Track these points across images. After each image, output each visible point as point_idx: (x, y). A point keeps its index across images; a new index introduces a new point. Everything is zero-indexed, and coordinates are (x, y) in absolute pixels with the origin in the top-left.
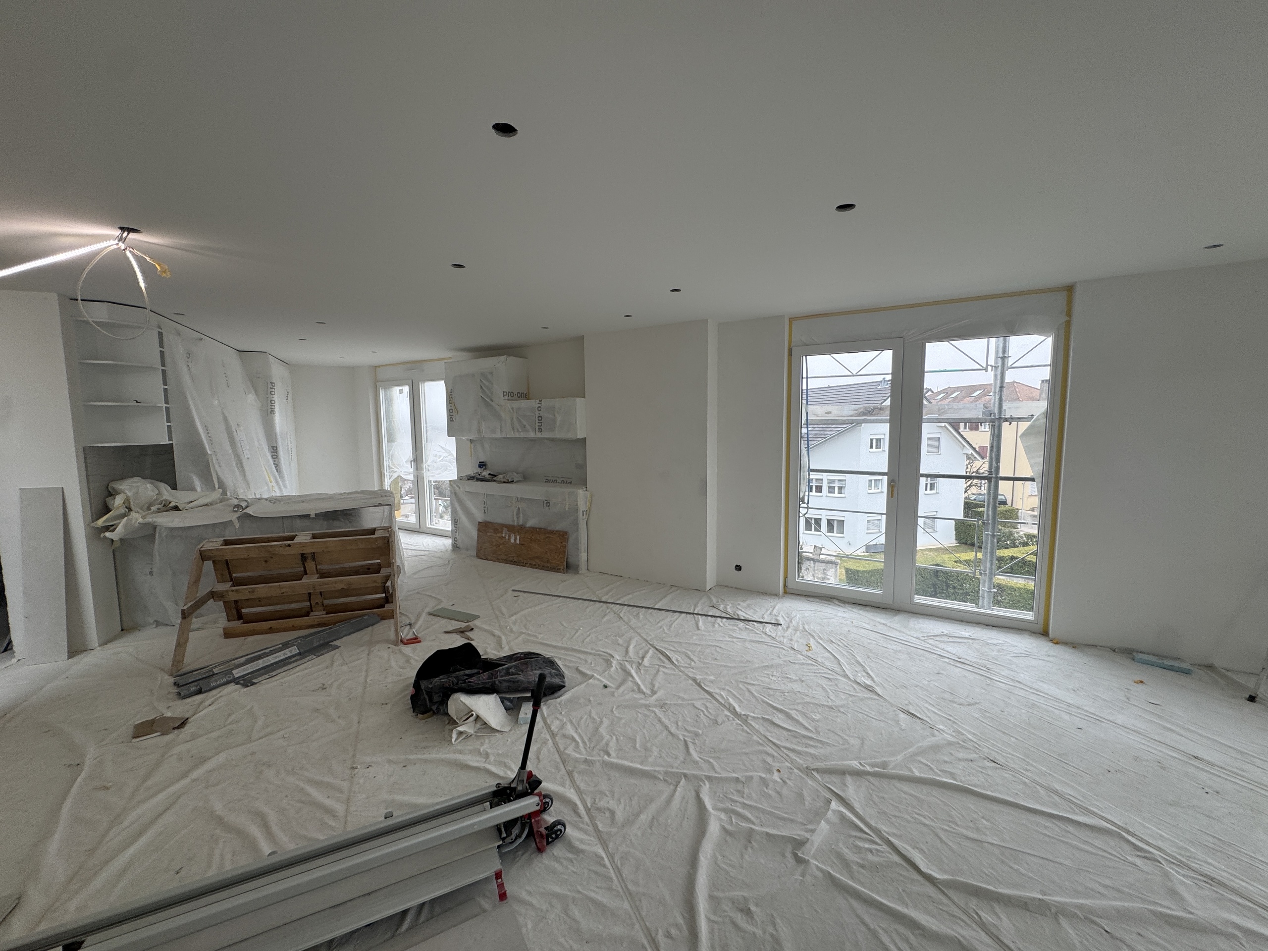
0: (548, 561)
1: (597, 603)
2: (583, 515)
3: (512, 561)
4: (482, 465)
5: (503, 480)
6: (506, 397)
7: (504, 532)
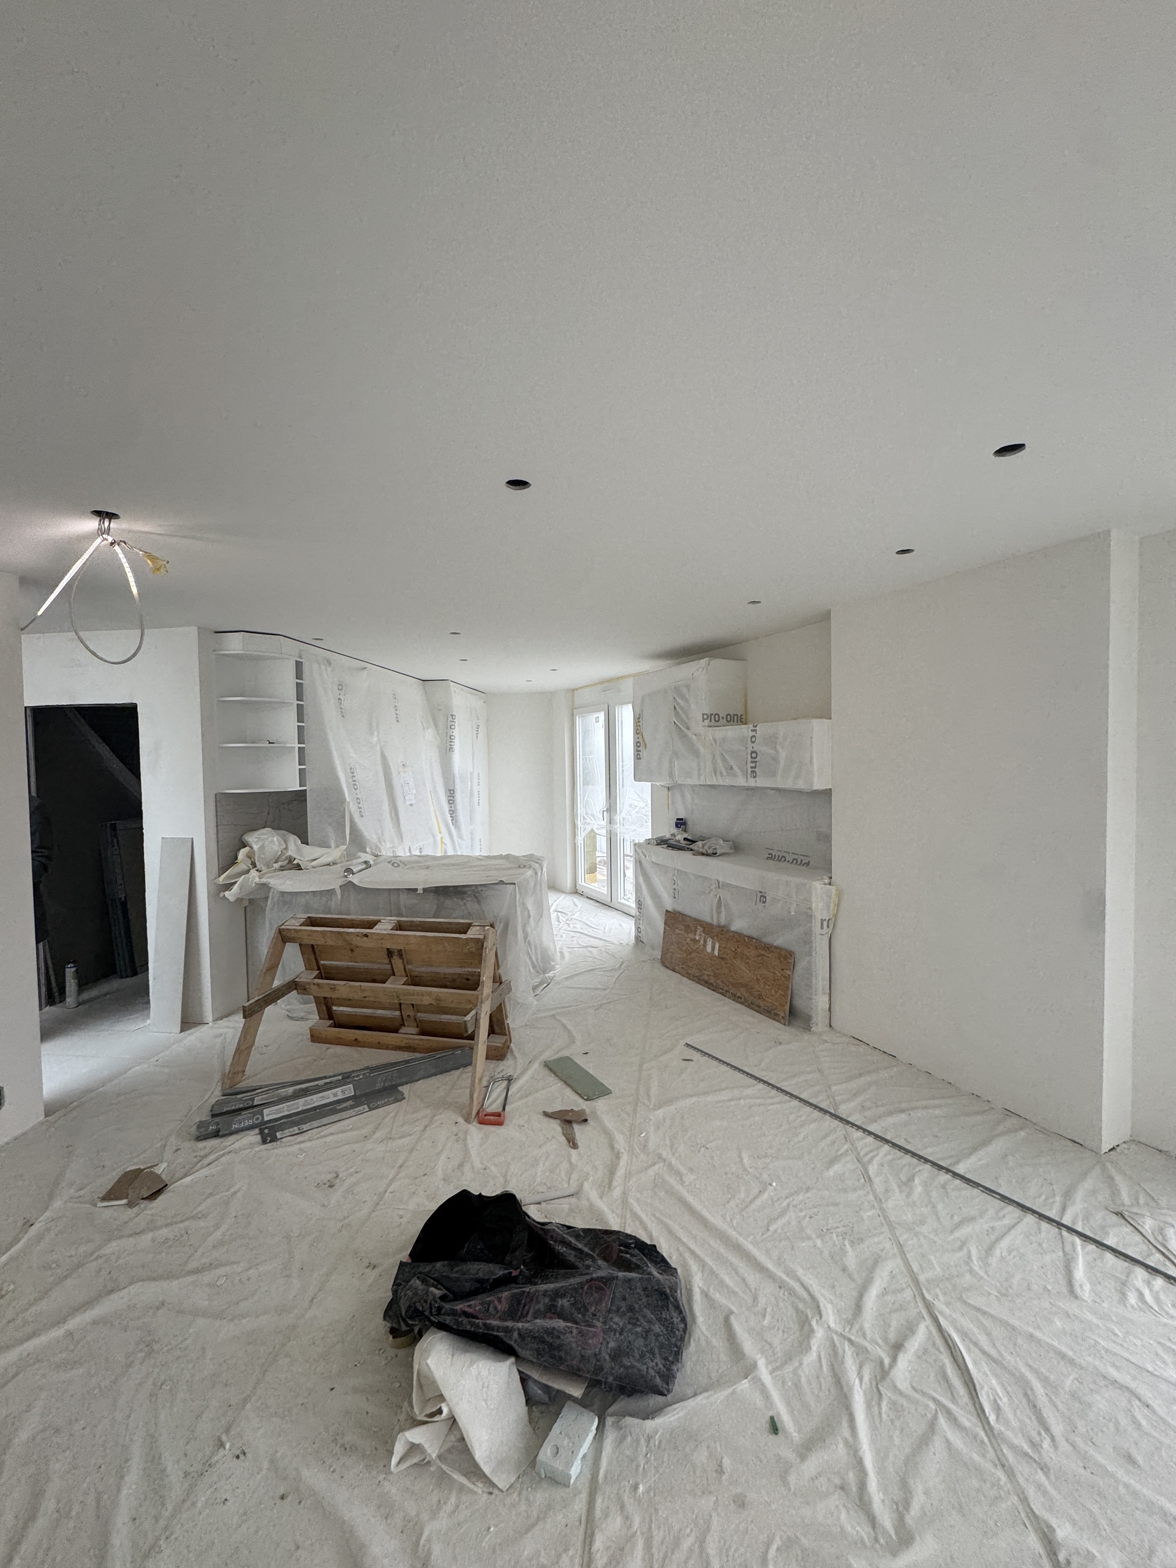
0: (760, 997)
1: (827, 1117)
2: (822, 928)
3: (707, 982)
4: (681, 823)
5: (701, 850)
6: (707, 722)
7: (698, 933)
